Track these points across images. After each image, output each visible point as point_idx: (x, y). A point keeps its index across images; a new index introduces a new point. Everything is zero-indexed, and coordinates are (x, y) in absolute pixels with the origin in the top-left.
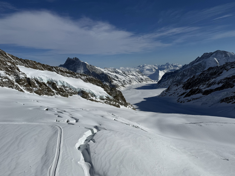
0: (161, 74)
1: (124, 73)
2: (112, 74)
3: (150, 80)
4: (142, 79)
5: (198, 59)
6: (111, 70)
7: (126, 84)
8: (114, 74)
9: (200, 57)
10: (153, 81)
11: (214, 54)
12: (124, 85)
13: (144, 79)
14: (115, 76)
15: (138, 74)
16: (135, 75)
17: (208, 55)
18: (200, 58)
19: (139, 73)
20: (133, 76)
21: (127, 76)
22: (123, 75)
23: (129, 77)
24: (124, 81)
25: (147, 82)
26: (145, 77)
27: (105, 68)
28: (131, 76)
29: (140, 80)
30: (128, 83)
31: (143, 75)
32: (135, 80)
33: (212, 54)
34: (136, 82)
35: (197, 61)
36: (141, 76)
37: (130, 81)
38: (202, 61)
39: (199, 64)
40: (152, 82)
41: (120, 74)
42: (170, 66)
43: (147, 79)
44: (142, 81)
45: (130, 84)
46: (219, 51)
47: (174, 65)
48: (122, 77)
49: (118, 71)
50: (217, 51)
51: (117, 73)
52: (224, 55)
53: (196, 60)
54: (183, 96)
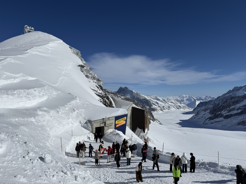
0: (198, 103)
1: (164, 100)
2: (153, 100)
3: (188, 107)
4: (180, 107)
5: (229, 92)
6: (153, 97)
7: (165, 109)
8: (156, 101)
9: (231, 90)
11: (244, 88)
12: (163, 110)
13: (182, 106)
14: (156, 102)
15: (177, 102)
16: (173, 103)
17: (238, 88)
20: (172, 104)
21: (166, 102)
22: (163, 102)
23: (168, 104)
24: (163, 107)
25: (184, 109)
26: (182, 105)
27: (148, 96)
28: (170, 103)
29: (178, 107)
30: (167, 108)
31: (181, 103)
32: (174, 107)
33: (241, 88)
34: (175, 109)
36: (179, 104)
37: (169, 107)
38: (232, 93)
39: (229, 95)
40: (190, 109)
41: (160, 101)
42: (208, 98)
43: (185, 106)
45: (169, 109)
47: (211, 97)
48: (162, 103)
49: (159, 98)
51: (158, 100)
53: (227, 92)
54: (209, 119)
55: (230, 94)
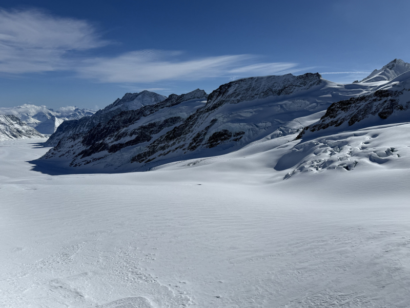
0: (58, 123)
3: (37, 133)
4: (18, 131)
5: (117, 102)
9: (121, 98)
10: (43, 135)
11: (140, 96)
13: (24, 131)
15: (12, 121)
16: (3, 124)
17: (131, 96)
18: (121, 100)
19: (12, 119)
25: (29, 137)
26: (25, 127)
29: (14, 133)
31: (21, 124)
32: (4, 133)
33: (137, 96)
34: (7, 137)
35: (116, 105)
36: (17, 126)
38: (122, 105)
39: (118, 109)
40: (42, 137)
42: (79, 112)
43: (30, 131)
44: (20, 135)
46: (147, 91)
47: (85, 111)
50: (145, 91)
52: (153, 99)
53: (114, 103)
54: (81, 156)
55: (119, 106)
